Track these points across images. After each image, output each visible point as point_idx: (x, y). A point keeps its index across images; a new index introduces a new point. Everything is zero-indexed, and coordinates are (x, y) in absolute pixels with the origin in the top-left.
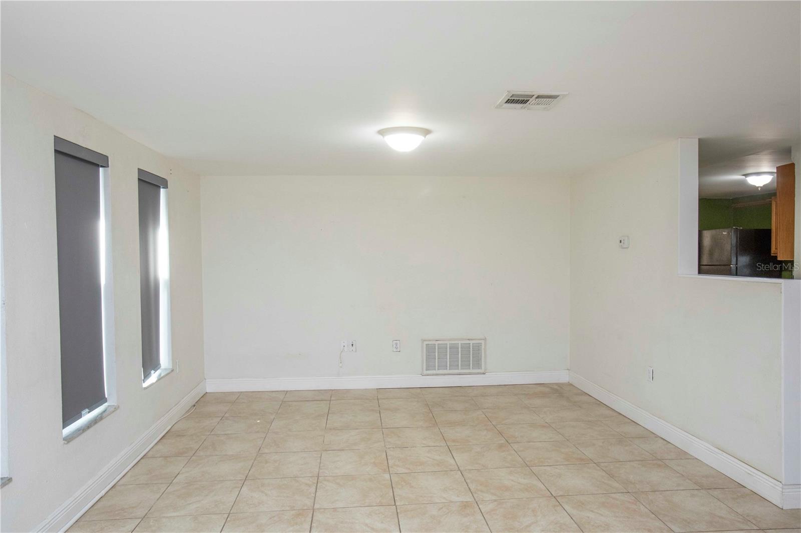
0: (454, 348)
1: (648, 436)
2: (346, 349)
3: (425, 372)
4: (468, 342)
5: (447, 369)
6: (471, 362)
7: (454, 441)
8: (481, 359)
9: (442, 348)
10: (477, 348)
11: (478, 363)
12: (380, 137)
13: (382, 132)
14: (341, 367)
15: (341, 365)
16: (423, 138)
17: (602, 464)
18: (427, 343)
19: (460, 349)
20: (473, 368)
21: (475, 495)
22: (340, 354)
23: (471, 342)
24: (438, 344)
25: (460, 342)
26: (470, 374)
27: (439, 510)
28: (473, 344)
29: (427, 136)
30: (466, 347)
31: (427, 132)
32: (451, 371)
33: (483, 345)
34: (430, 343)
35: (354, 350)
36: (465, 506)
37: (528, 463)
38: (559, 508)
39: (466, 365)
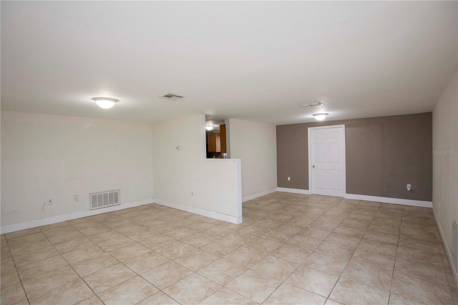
0: (105, 195)
1: (192, 215)
2: (46, 204)
3: (92, 208)
4: (112, 192)
5: (102, 205)
6: (114, 201)
7: (125, 233)
8: (118, 199)
9: (100, 196)
10: (116, 194)
11: (117, 200)
12: (93, 101)
13: (95, 99)
14: (44, 214)
15: (44, 213)
16: (115, 103)
17: (186, 227)
18: (92, 195)
19: (108, 196)
20: (115, 203)
21: (151, 249)
22: (43, 207)
23: (113, 192)
24: (98, 195)
25: (108, 192)
26: (114, 206)
27: (141, 258)
28: (109, 193)
29: (117, 102)
30: (111, 194)
31: (116, 101)
32: (110, 205)
33: (119, 192)
34: (93, 195)
35: (51, 204)
36: (150, 253)
37: (161, 233)
38: (183, 243)
39: (111, 202)
